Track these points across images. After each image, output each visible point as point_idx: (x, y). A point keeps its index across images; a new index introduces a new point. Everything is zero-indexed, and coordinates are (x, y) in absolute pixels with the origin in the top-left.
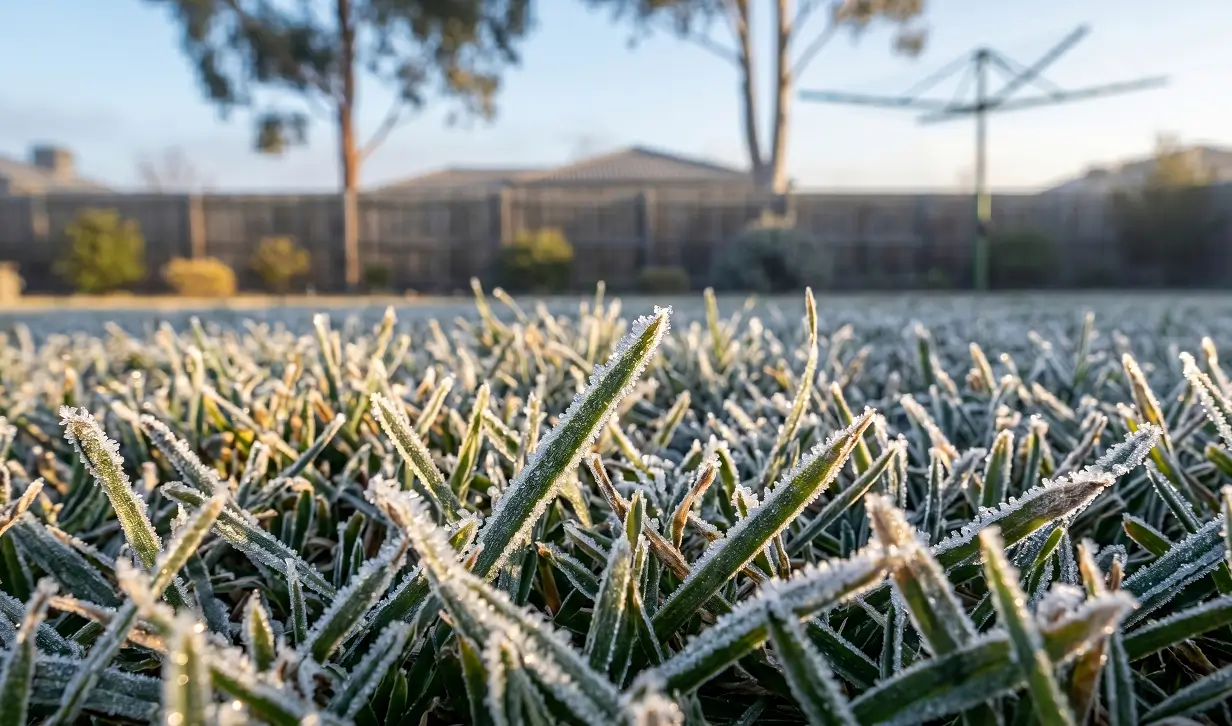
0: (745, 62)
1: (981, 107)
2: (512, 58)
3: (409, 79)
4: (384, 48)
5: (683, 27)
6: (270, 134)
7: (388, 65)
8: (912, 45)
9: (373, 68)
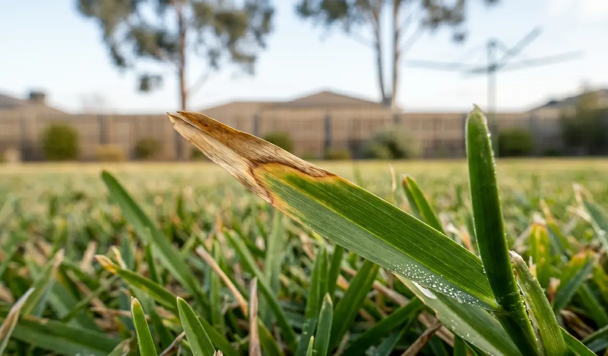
0: (378, 46)
1: (492, 68)
2: (263, 45)
3: (213, 56)
4: (200, 41)
5: (347, 29)
6: (145, 84)
7: (203, 50)
8: (460, 38)
9: (196, 50)
